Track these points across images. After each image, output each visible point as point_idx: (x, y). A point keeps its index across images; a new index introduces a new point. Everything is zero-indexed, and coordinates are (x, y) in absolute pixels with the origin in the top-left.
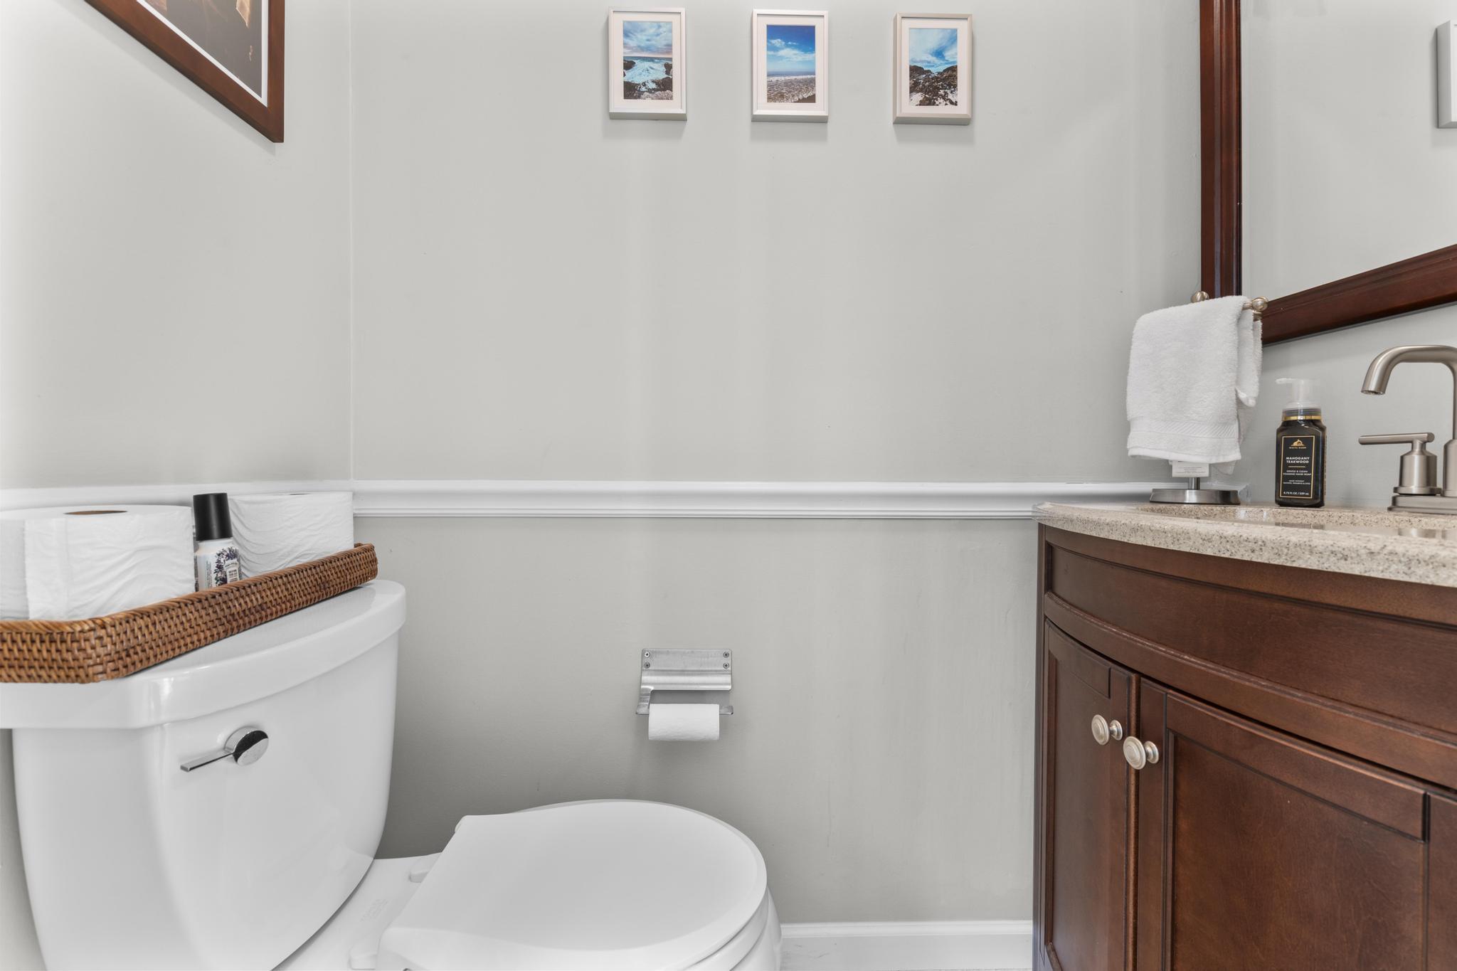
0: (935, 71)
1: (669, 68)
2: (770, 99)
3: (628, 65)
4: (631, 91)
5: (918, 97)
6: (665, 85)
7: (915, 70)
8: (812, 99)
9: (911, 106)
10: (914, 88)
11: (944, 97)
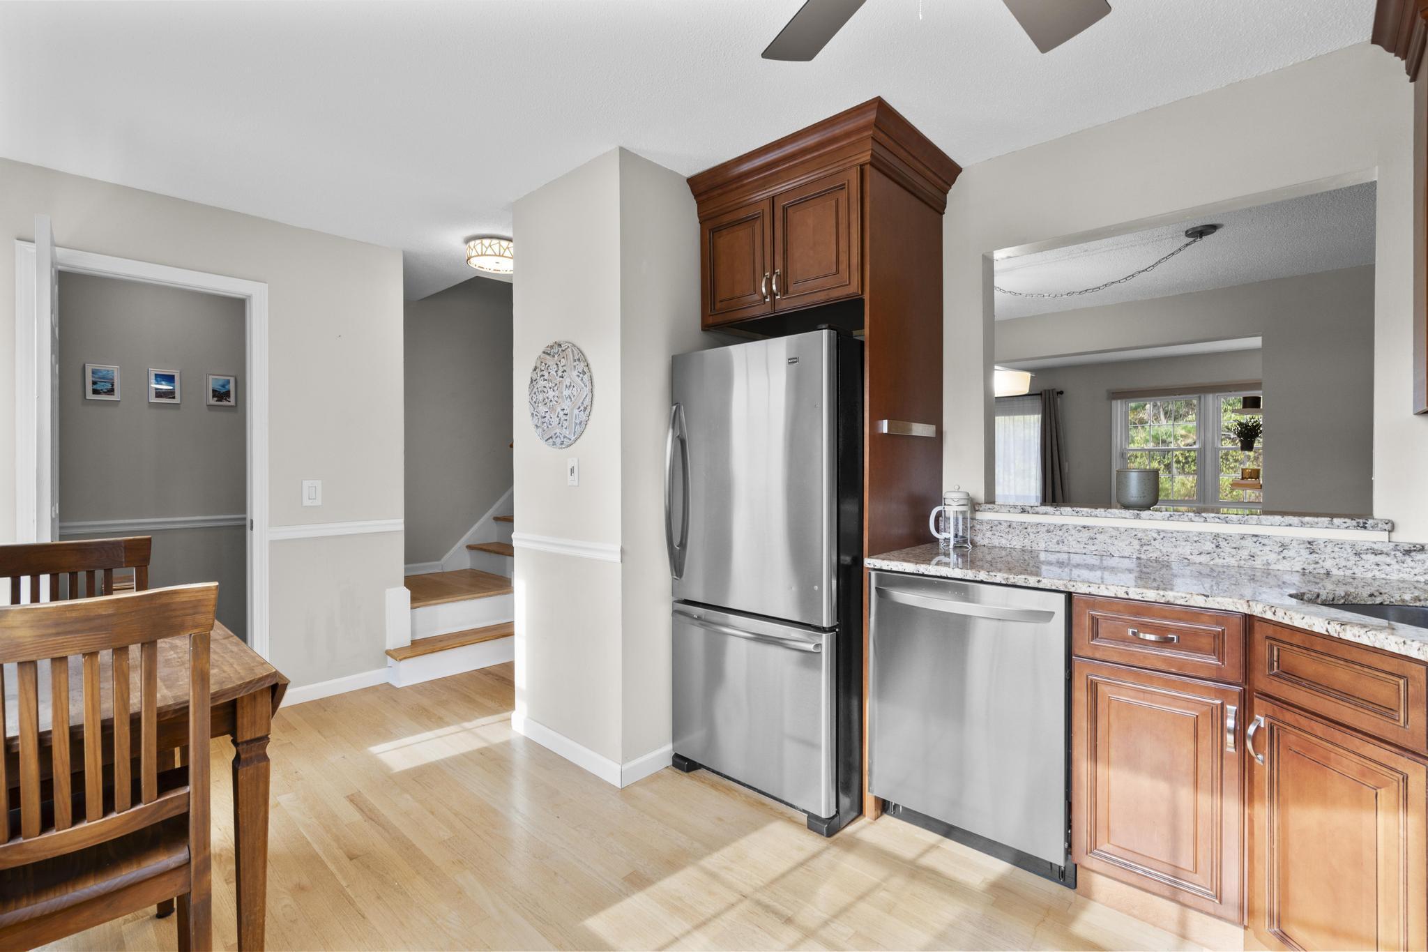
0: (222, 391)
1: (113, 385)
2: (156, 397)
3: (94, 383)
4: (95, 392)
5: (216, 399)
6: (111, 391)
7: (214, 391)
8: (174, 398)
9: (213, 401)
10: (214, 396)
11: (226, 399)
